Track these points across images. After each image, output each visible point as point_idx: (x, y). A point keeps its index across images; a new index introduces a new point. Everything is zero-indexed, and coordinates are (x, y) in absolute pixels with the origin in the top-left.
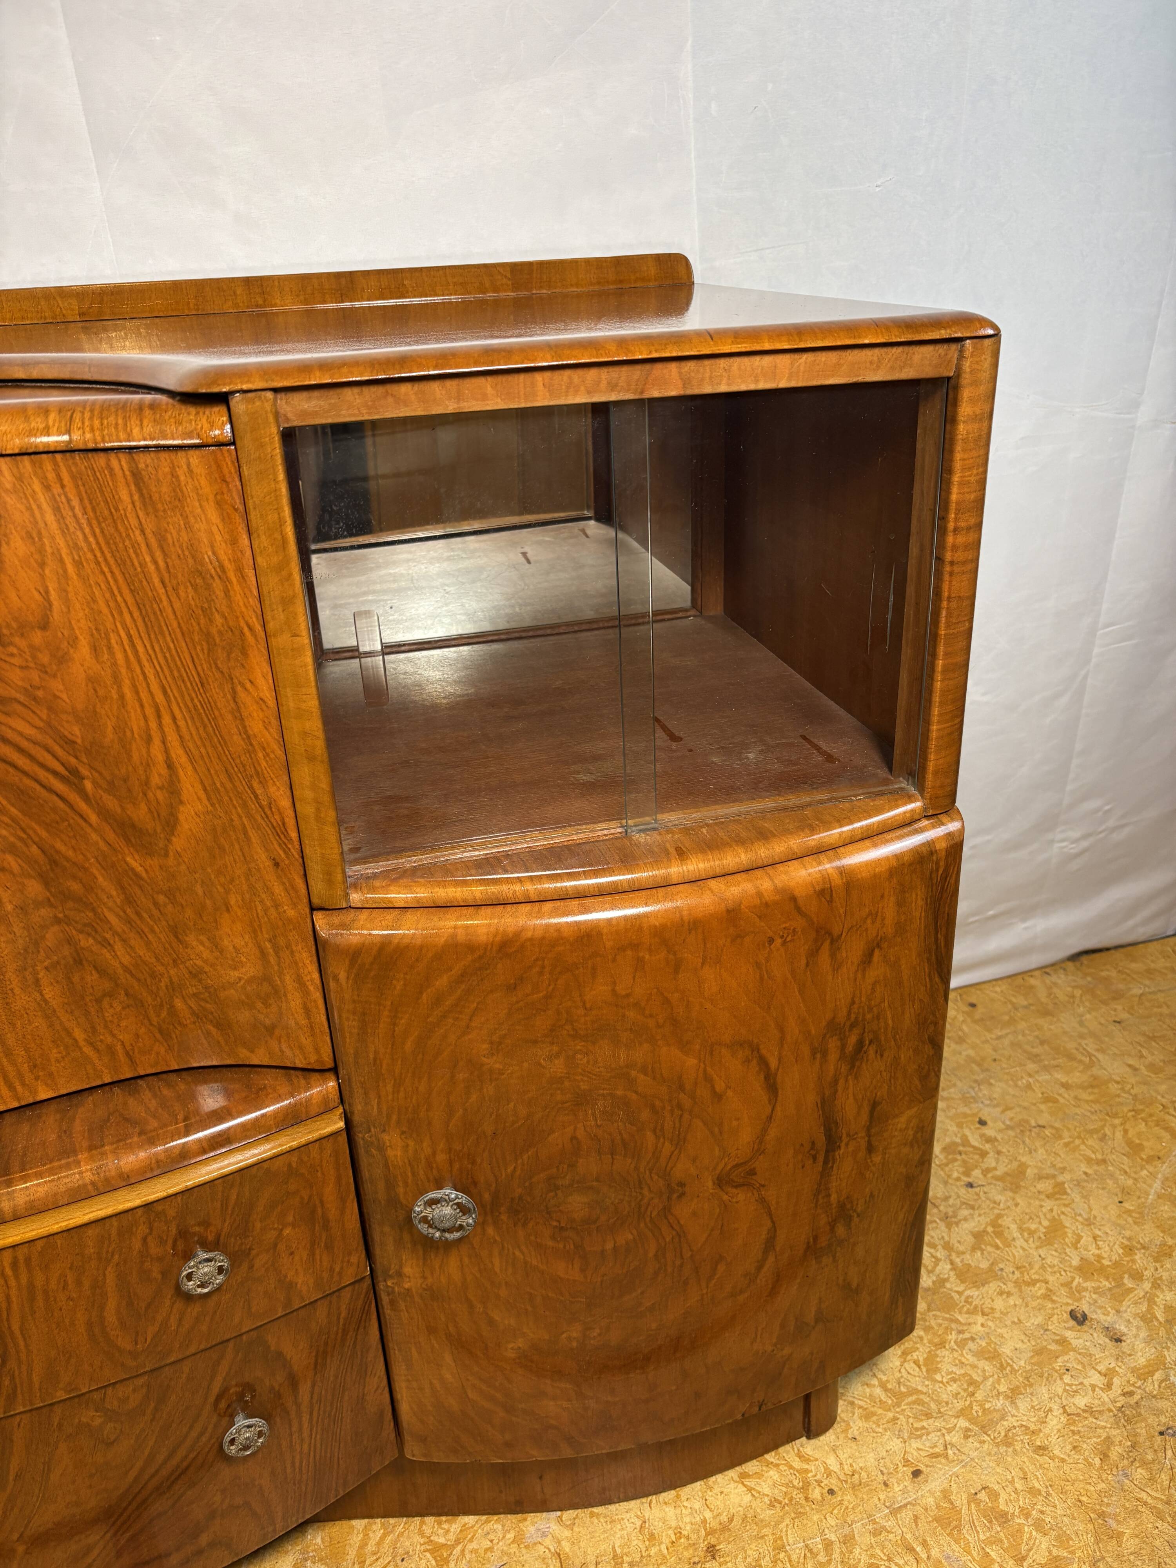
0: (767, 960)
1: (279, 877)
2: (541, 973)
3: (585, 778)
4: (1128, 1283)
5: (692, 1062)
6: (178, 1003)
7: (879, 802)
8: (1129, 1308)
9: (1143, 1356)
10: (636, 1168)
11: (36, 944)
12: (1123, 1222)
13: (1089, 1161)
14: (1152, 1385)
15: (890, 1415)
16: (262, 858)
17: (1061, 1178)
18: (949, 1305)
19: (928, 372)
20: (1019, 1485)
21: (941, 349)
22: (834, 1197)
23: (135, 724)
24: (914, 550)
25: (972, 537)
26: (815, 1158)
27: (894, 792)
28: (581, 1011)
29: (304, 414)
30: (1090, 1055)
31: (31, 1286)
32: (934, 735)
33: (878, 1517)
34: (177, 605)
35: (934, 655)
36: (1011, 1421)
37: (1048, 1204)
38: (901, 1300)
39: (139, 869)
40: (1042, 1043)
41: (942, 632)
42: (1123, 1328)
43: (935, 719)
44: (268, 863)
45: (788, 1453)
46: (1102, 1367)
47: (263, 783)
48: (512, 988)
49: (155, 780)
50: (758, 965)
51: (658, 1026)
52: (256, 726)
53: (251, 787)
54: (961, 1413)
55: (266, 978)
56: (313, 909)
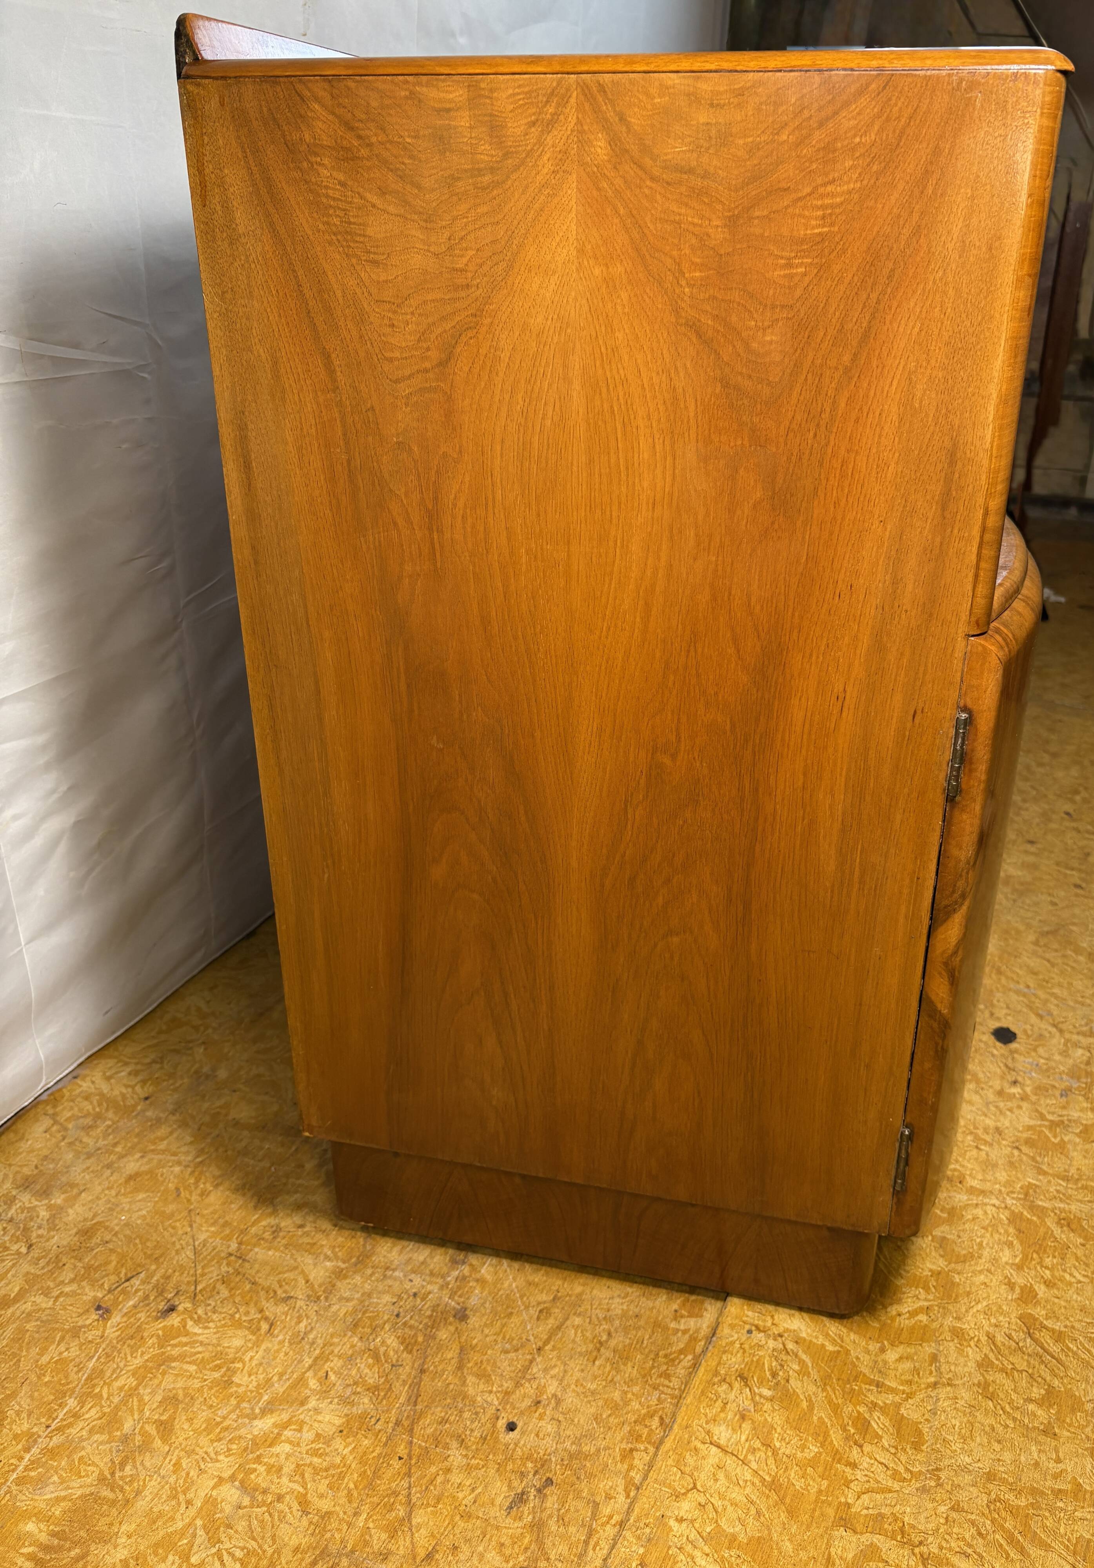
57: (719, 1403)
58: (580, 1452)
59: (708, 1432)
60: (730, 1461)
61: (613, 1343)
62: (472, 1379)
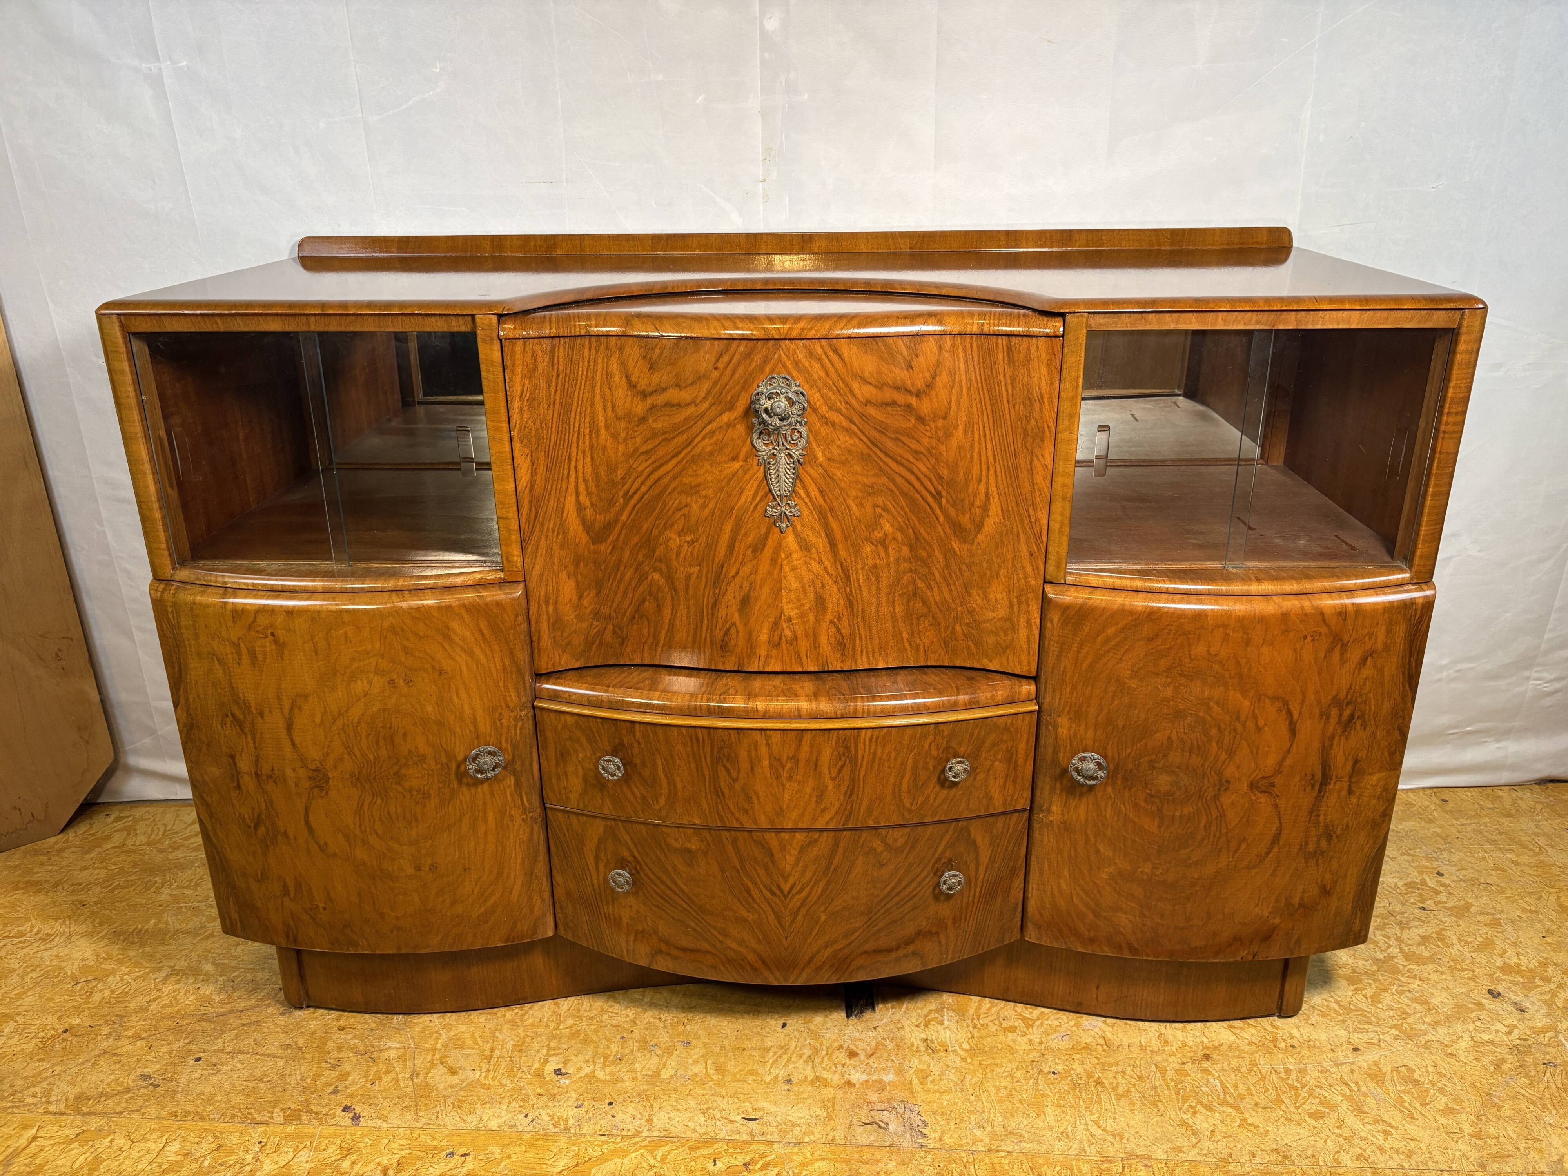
0: (1301, 649)
1: (1031, 562)
2: (1169, 634)
3: (1195, 542)
4: (1538, 981)
5: (1247, 704)
6: (958, 628)
7: (1384, 571)
8: (1535, 995)
9: (1540, 1021)
10: (1203, 765)
11: (899, 581)
12: (1542, 948)
13: (1524, 910)
14: (1545, 1038)
15: (1341, 1018)
16: (1024, 550)
17: (1498, 916)
18: (1395, 970)
19: (1441, 325)
20: (1430, 1069)
21: (1451, 313)
22: (1322, 818)
23: (975, 471)
24: (1422, 424)
26: (1313, 786)
27: (1393, 567)
28: (1188, 660)
29: (1100, 325)
30: (1540, 847)
31: (875, 754)
32: (1422, 533)
33: (1325, 1065)
34: (1013, 413)
35: (1427, 485)
36: (1430, 1037)
37: (1484, 930)
38: (1359, 915)
39: (957, 549)
40: (1500, 833)
41: (1434, 472)
42: (1528, 1005)
43: (1424, 523)
44: (1027, 554)
45: (1265, 1022)
46: (1507, 1023)
47: (1035, 509)
48: (1150, 640)
49: (978, 503)
50: (1295, 650)
51: (1231, 677)
52: (1039, 479)
53: (1028, 511)
54: (1395, 1026)
55: (1009, 619)
56: (1045, 582)
57: (197, 1140)
58: (176, 1093)
59: (176, 1139)
60: (153, 1155)
61: (262, 1085)
62: (235, 1032)
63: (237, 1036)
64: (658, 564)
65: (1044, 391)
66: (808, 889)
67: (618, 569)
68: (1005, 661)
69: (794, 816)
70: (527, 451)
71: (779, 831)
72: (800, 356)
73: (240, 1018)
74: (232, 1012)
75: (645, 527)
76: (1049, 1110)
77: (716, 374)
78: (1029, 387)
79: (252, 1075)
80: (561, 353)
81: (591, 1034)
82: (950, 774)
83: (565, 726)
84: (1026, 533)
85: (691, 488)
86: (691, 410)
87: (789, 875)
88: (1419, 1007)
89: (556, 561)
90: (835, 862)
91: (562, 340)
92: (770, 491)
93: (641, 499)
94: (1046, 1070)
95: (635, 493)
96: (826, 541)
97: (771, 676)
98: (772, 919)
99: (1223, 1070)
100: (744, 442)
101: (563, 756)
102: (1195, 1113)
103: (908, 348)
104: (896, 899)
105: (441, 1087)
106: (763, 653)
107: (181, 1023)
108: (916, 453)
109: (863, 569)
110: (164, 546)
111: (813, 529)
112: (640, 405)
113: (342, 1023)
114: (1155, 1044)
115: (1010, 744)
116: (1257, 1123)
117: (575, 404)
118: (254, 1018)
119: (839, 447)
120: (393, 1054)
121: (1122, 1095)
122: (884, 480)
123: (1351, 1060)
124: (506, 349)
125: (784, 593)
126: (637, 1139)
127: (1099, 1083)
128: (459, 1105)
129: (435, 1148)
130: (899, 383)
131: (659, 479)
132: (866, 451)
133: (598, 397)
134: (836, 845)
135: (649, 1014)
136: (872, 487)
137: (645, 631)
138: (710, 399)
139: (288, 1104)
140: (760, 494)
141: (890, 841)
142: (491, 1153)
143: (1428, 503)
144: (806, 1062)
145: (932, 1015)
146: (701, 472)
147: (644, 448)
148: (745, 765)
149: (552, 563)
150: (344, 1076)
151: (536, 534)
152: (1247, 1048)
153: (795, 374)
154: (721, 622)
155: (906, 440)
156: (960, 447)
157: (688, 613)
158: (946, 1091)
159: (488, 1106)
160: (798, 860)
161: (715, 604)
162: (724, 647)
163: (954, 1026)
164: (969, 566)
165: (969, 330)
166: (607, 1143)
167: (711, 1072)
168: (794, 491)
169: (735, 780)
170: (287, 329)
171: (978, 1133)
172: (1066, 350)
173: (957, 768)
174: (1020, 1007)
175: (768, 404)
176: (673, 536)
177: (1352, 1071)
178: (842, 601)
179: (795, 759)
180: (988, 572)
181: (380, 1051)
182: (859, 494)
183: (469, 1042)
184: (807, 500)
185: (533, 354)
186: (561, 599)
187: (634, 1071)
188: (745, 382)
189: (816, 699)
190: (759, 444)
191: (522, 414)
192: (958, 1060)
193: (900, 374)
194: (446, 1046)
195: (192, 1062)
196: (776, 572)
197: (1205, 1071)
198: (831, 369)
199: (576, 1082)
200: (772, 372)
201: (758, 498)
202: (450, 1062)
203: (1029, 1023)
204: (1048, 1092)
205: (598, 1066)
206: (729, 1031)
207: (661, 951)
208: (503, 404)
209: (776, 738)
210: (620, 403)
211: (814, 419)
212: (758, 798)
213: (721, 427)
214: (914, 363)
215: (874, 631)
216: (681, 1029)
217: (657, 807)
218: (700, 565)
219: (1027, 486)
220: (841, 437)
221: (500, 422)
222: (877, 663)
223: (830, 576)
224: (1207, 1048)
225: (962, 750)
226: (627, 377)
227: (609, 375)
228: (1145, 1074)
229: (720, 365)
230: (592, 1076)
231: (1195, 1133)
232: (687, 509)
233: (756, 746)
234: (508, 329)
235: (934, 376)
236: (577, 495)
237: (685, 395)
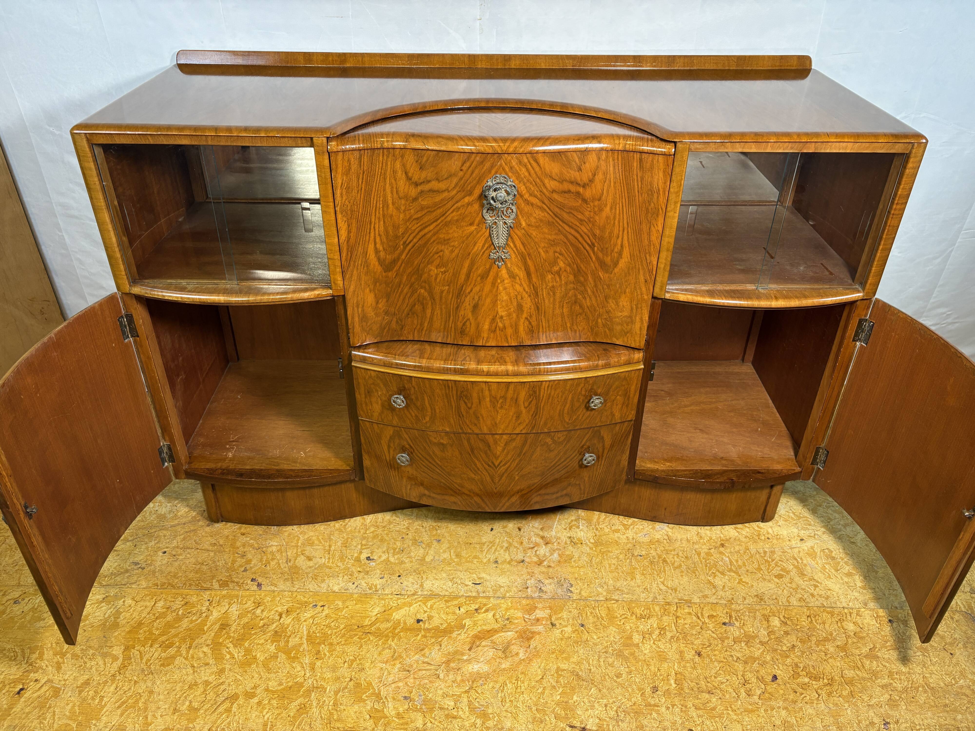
1: (645, 285)
3: (740, 267)
6: (599, 320)
7: (847, 291)
11: (566, 295)
15: (795, 522)
16: (642, 278)
19: (900, 151)
21: (906, 145)
23: (616, 231)
24: (881, 206)
25: (903, 206)
27: (853, 289)
29: (697, 149)
31: (550, 394)
32: (873, 271)
33: (785, 548)
34: (640, 199)
35: (879, 244)
36: (843, 533)
39: (602, 276)
41: (884, 237)
43: (874, 266)
44: (643, 281)
45: (754, 525)
47: (650, 256)
49: (616, 250)
52: (653, 238)
53: (646, 256)
54: (824, 526)
55: (630, 317)
56: (653, 297)
57: (172, 599)
58: (156, 572)
59: (160, 600)
60: (149, 609)
61: (204, 567)
62: (182, 536)
63: (184, 539)
64: (423, 284)
65: (660, 187)
66: (509, 464)
67: (399, 286)
68: (626, 339)
69: (502, 427)
70: (345, 219)
71: (494, 434)
72: (514, 164)
73: (184, 528)
74: (179, 524)
75: (416, 263)
76: (638, 577)
77: (461, 173)
78: (651, 184)
79: (197, 561)
80: (365, 159)
81: (385, 536)
82: (593, 405)
83: (370, 377)
84: (643, 269)
85: (445, 241)
86: (446, 194)
87: (499, 457)
88: (837, 516)
89: (363, 282)
90: (525, 449)
91: (366, 151)
92: (493, 244)
93: (414, 246)
94: (636, 554)
95: (410, 242)
96: (525, 273)
97: (489, 348)
98: (488, 479)
99: (731, 552)
100: (478, 214)
101: (369, 393)
102: (715, 576)
103: (579, 158)
104: (558, 468)
105: (304, 568)
106: (485, 335)
107: (151, 531)
108: (581, 220)
109: (546, 288)
110: (124, 273)
111: (517, 266)
112: (414, 191)
113: (243, 531)
114: (695, 538)
115: (626, 387)
116: (747, 581)
117: (374, 189)
118: (192, 528)
119: (535, 218)
120: (274, 549)
121: (677, 568)
122: (561, 237)
123: (799, 545)
124: (332, 158)
125: (499, 302)
126: (416, 597)
127: (664, 561)
128: (315, 578)
129: (306, 602)
130: (573, 179)
131: (425, 235)
132: (551, 220)
133: (388, 185)
134: (526, 441)
135: (416, 523)
136: (554, 241)
137: (415, 322)
138: (457, 188)
139: (220, 578)
140: (486, 245)
141: (556, 439)
142: (337, 604)
143: (878, 254)
144: (505, 551)
145: (574, 523)
146: (451, 231)
147: (416, 216)
148: (475, 401)
149: (361, 284)
150: (249, 562)
151: (351, 268)
152: (744, 540)
153: (510, 174)
154: (461, 318)
155: (575, 213)
156: (607, 218)
157: (441, 312)
158: (582, 567)
159: (331, 578)
160: (504, 449)
161: (457, 308)
162: (463, 332)
163: (585, 529)
164: (608, 286)
165: (617, 148)
166: (400, 599)
167: (454, 557)
168: (507, 244)
169: (469, 408)
170: (193, 143)
171: (600, 590)
172: (675, 163)
173: (596, 401)
174: (621, 517)
175: (494, 194)
176: (433, 269)
177: (799, 552)
178: (533, 307)
179: (504, 397)
180: (619, 290)
181: (267, 547)
182: (546, 245)
183: (316, 542)
184: (515, 249)
185: (349, 161)
186: (366, 304)
187: (410, 557)
188: (480, 178)
189: (517, 364)
190: (487, 216)
191: (342, 197)
192: (588, 549)
193: (574, 174)
194: (303, 544)
195: (161, 554)
196: (495, 290)
197: (721, 553)
198: (532, 172)
199: (379, 564)
200: (496, 173)
201: (485, 248)
202: (307, 553)
203: (626, 527)
204: (637, 566)
205: (390, 555)
206: (461, 533)
207: (425, 495)
208: (331, 191)
209: (494, 387)
210: (401, 189)
211: (521, 201)
212: (483, 417)
213: (463, 206)
214: (583, 167)
215: (551, 322)
216: (434, 533)
217: (424, 421)
218: (449, 285)
219: (646, 242)
220: (537, 212)
221: (329, 202)
222: (551, 340)
223: (527, 293)
224: (723, 540)
225: (599, 391)
226: (406, 173)
227: (394, 172)
228: (689, 555)
229: (464, 168)
230: (387, 561)
231: (715, 587)
232: (441, 254)
233: (482, 391)
234: (333, 145)
235: (594, 175)
236: (375, 244)
237: (442, 186)
